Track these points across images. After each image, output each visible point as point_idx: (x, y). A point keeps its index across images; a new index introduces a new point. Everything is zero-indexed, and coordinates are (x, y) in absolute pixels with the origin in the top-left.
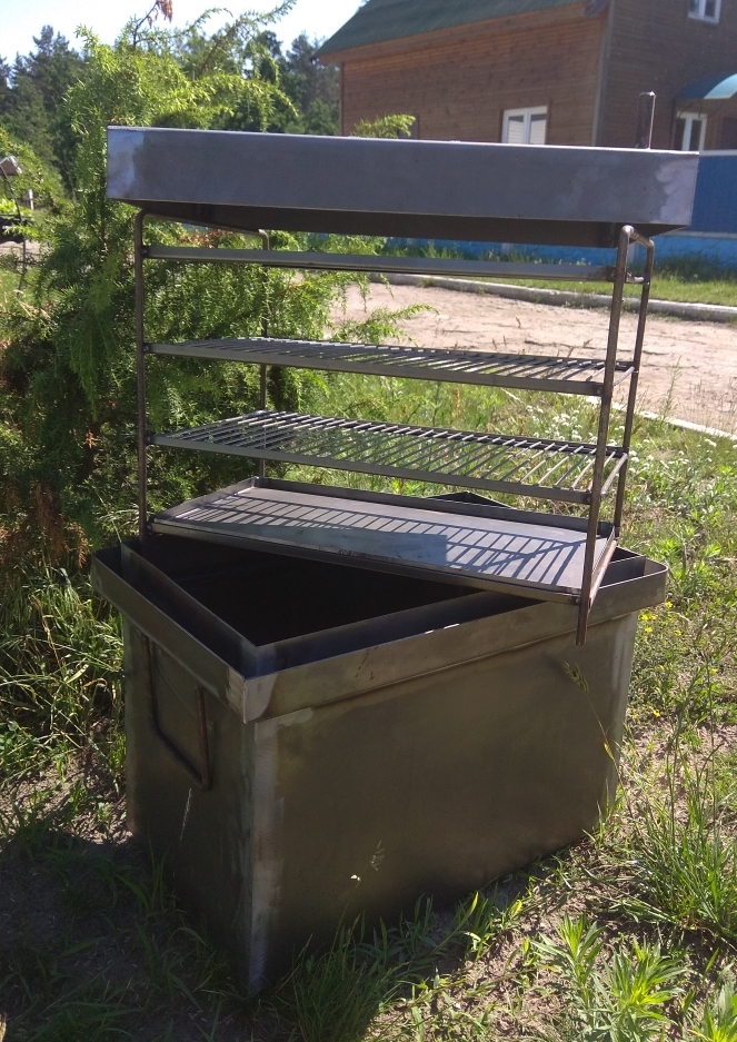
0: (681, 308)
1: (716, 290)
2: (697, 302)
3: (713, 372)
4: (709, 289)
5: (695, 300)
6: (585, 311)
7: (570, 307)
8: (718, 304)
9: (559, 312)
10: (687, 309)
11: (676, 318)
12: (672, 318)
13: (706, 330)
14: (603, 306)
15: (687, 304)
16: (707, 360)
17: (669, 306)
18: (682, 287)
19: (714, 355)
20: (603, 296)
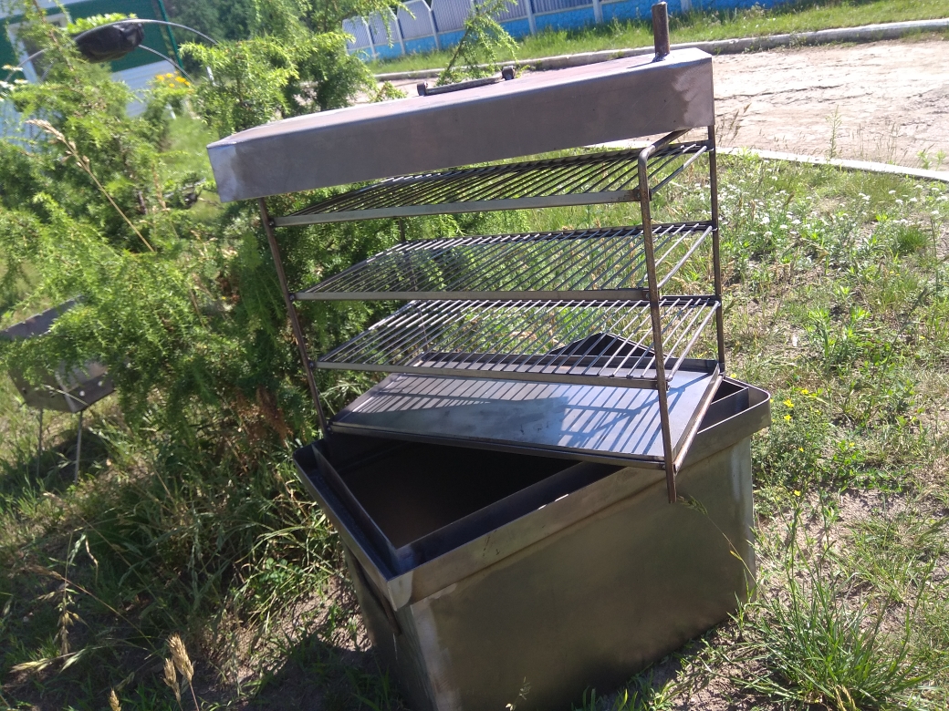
0: (855, 33)
1: (888, 8)
2: (870, 24)
3: (886, 96)
4: (880, 8)
5: (867, 21)
6: (764, 53)
7: (750, 52)
8: (890, 22)
9: (740, 59)
10: (860, 33)
11: (851, 44)
12: (847, 44)
13: (881, 50)
14: (780, 45)
15: (860, 28)
16: (880, 84)
17: (843, 33)
18: (855, 11)
19: (888, 76)
20: (779, 36)
